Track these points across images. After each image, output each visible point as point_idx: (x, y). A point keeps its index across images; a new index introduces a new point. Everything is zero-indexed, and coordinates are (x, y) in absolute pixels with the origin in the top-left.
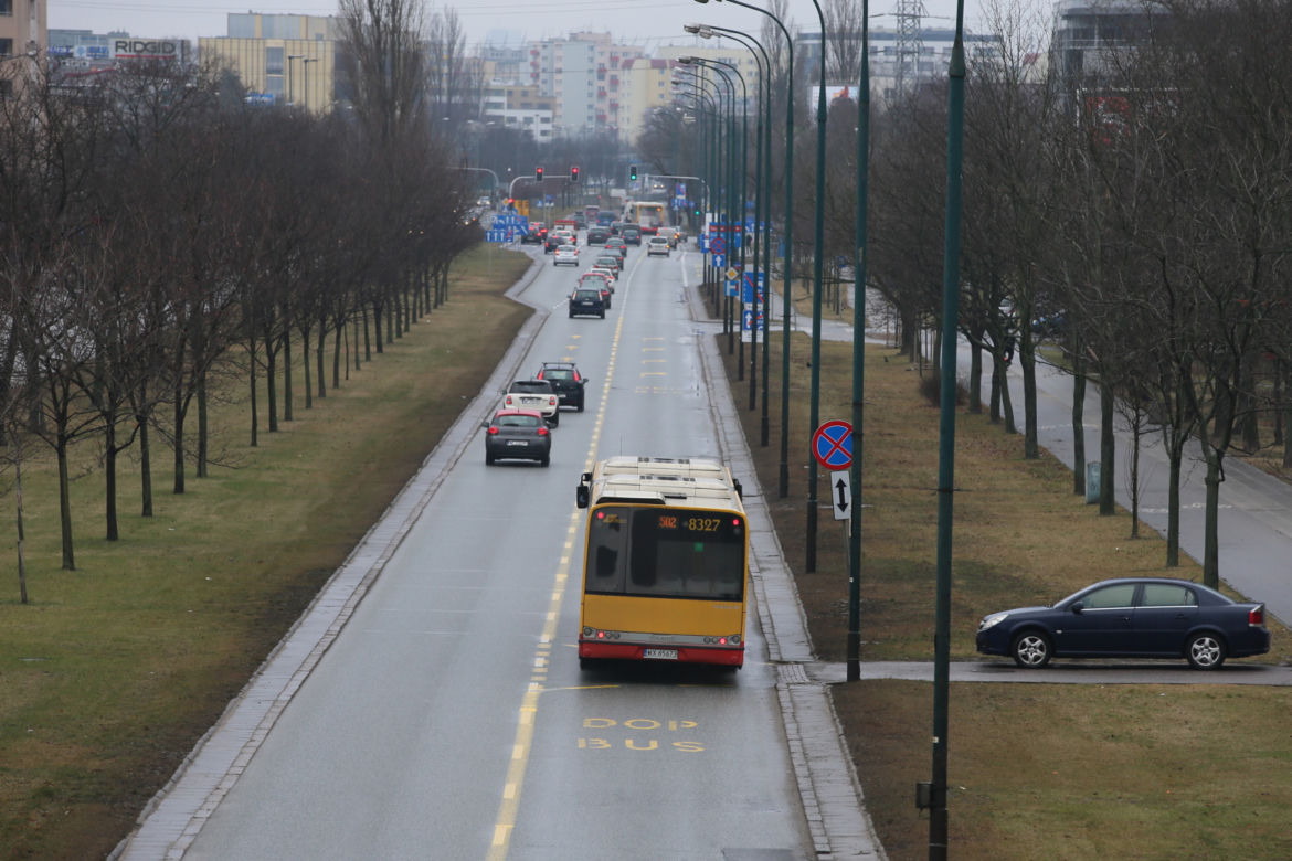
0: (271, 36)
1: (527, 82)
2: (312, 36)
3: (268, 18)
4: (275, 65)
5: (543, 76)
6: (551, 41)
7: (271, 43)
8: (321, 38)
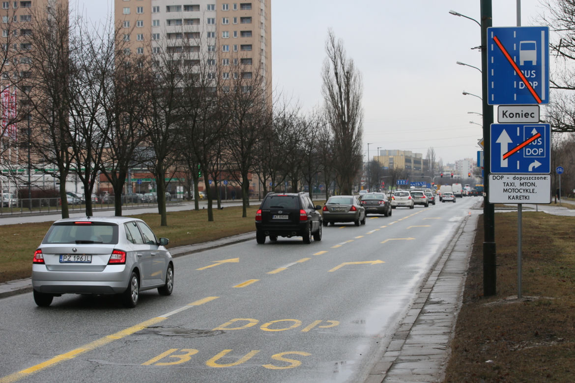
0: (390, 155)
1: (455, 169)
2: (400, 155)
3: (389, 151)
4: (391, 162)
5: (458, 168)
6: (460, 160)
7: (390, 157)
8: (402, 155)
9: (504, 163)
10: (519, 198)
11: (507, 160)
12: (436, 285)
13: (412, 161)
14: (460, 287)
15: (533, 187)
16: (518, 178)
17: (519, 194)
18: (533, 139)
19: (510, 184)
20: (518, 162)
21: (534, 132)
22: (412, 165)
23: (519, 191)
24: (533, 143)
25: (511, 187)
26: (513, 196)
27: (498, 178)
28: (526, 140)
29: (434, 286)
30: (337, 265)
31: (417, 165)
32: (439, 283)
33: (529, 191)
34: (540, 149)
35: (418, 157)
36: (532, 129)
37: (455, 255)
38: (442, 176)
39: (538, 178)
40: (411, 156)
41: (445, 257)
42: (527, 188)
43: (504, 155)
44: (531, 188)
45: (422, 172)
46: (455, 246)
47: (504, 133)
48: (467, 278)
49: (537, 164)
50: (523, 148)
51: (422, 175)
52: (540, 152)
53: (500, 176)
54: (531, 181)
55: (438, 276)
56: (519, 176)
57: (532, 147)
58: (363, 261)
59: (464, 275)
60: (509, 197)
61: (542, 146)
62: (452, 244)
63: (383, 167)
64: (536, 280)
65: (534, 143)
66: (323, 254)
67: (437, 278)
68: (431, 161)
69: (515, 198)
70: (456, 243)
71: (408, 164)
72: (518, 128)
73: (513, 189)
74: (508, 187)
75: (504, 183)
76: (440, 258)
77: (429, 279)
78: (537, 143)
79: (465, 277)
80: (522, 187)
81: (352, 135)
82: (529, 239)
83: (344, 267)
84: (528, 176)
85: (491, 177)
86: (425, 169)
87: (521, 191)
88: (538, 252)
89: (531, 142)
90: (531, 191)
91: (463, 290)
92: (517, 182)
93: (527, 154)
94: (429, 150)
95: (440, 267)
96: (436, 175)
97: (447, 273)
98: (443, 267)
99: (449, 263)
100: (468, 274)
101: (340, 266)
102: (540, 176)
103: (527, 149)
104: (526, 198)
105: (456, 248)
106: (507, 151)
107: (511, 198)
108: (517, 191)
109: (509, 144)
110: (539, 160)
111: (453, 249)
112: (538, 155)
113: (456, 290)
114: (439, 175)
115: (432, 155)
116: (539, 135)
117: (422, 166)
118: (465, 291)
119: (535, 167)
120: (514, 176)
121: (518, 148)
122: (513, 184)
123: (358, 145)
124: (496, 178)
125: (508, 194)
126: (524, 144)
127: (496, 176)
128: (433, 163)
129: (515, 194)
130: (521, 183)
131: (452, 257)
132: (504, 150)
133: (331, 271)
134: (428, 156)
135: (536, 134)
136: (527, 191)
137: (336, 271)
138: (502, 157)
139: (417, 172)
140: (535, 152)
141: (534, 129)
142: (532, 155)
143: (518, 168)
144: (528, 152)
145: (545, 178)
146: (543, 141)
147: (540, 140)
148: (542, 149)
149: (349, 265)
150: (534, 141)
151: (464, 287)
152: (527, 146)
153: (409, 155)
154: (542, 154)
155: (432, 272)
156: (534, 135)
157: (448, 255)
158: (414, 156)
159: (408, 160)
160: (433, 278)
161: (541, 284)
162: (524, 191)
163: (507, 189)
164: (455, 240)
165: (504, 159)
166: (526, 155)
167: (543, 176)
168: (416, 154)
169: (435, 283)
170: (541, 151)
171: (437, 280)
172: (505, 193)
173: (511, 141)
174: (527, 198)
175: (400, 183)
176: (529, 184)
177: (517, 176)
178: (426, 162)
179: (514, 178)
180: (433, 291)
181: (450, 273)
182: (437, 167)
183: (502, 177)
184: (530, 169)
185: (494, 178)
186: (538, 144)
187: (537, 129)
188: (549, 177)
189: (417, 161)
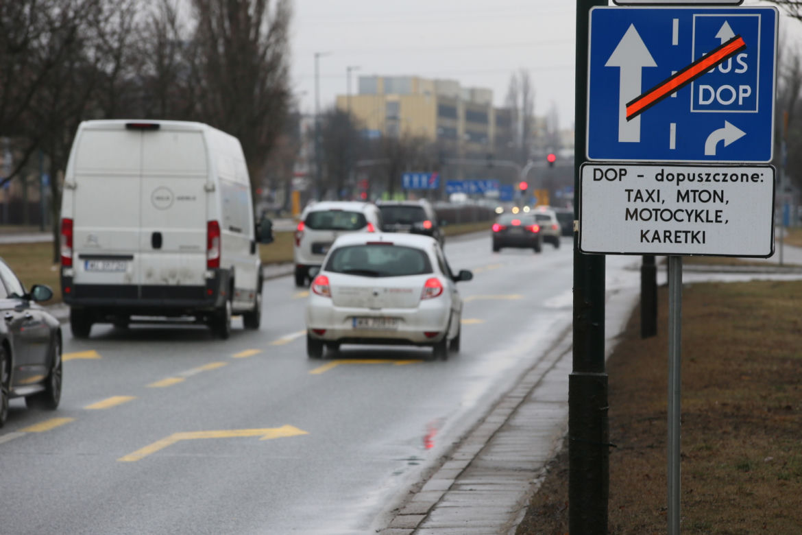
0: (391, 92)
2: (421, 92)
4: (392, 114)
7: (390, 98)
8: (427, 93)
9: (630, 131)
10: (673, 238)
11: (638, 118)
12: (444, 504)
13: (461, 112)
14: (514, 513)
15: (718, 205)
16: (670, 178)
17: (673, 226)
18: (720, 55)
19: (645, 196)
20: (673, 126)
21: (725, 33)
22: (461, 126)
23: (673, 215)
24: (720, 66)
25: (651, 205)
26: (656, 232)
27: (611, 175)
28: (699, 59)
29: (433, 508)
30: (153, 441)
31: (477, 127)
32: (452, 499)
33: (703, 216)
34: (742, 88)
35: (480, 100)
36: (718, 24)
37: (528, 414)
38: (551, 164)
39: (734, 177)
40: (456, 98)
41: (496, 420)
42: (699, 206)
43: (628, 105)
44: (712, 207)
45: (491, 149)
46: (538, 384)
47: (632, 34)
48: (543, 485)
49: (731, 134)
50: (688, 82)
51: (489, 157)
52: (742, 95)
53: (617, 168)
54: (712, 186)
55: (458, 477)
56: (675, 171)
57: (716, 81)
58: (239, 427)
59: (539, 477)
60: (643, 236)
61: (748, 78)
62: (533, 378)
63: (366, 131)
64: (750, 494)
65: (725, 67)
66: (117, 407)
67: (450, 482)
68: (521, 114)
69: (662, 238)
70: (543, 375)
71: (448, 123)
72: (676, 22)
73: (656, 210)
74: (640, 205)
75: (629, 191)
76: (482, 421)
77: (425, 488)
78: (733, 69)
79: (538, 483)
80: (683, 205)
81: (258, 23)
82: (775, 368)
83: (173, 447)
84: (704, 171)
85: (588, 171)
86: (502, 140)
87: (679, 215)
88: (789, 408)
89: (716, 65)
90: (712, 217)
91: (519, 520)
92: (668, 190)
93: (701, 102)
94: (514, 80)
95: (469, 451)
96: (535, 159)
97: (487, 468)
98: (481, 450)
99: (505, 438)
100: (548, 471)
101: (162, 443)
102: (739, 171)
103: (702, 87)
104: (694, 237)
105: (539, 393)
106: (639, 93)
107: (650, 236)
108: (666, 215)
109: (645, 70)
110: (737, 121)
111: (530, 393)
112: (735, 105)
113: (497, 522)
114: (545, 158)
115: (526, 94)
116: (740, 43)
117: (492, 130)
118: (523, 522)
119: (726, 144)
120: (658, 170)
121: (674, 83)
122: (655, 196)
123: (277, 57)
124: (604, 175)
125: (639, 225)
126: (692, 72)
127: (604, 168)
128: (529, 121)
129: (661, 226)
130: (679, 192)
131: (518, 420)
132: (630, 88)
133: (128, 458)
134: (512, 96)
135: (732, 40)
136: (698, 216)
137: (146, 458)
138: (623, 112)
139: (476, 147)
140: (726, 95)
141: (726, 26)
142: (715, 104)
143: (673, 146)
144: (706, 96)
145: (755, 178)
146: (750, 61)
147: (742, 59)
148: (748, 87)
149: (192, 442)
150: (724, 61)
151: (523, 513)
152: (701, 78)
153: (450, 92)
154: (749, 103)
155: (442, 465)
156: (723, 42)
157: (509, 411)
158: (466, 97)
159: (446, 110)
160: (439, 483)
161: (758, 507)
162: (689, 216)
163: (636, 211)
164: (545, 365)
165: (629, 118)
166: (697, 106)
167: (750, 171)
168: (473, 92)
169: (441, 499)
170: (744, 92)
171: (450, 489)
172: (632, 222)
173: (652, 63)
174: (700, 237)
175: (411, 182)
176: (705, 196)
177: (668, 170)
178: (505, 117)
179: (660, 177)
180: (428, 524)
181: (498, 470)
182: (541, 133)
183: (623, 174)
184: (710, 148)
185: (598, 175)
186: (737, 71)
187: (734, 23)
188: (767, 174)
189: (477, 114)
